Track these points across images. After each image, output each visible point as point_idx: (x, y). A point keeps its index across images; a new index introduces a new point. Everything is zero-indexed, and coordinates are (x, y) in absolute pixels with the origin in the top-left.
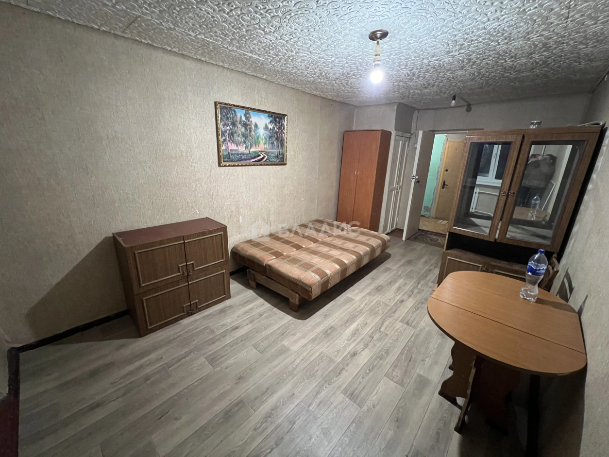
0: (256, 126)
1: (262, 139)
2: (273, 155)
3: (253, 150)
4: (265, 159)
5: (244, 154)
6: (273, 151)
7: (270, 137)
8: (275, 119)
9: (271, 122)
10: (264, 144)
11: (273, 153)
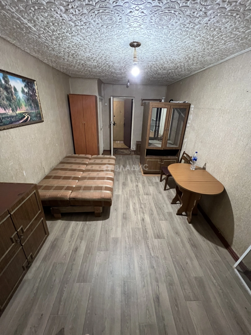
0: (15, 89)
1: (23, 102)
2: (34, 115)
3: (18, 112)
4: (29, 118)
5: (12, 117)
6: (33, 111)
7: (28, 100)
8: (28, 83)
9: (25, 86)
10: (26, 106)
11: (33, 114)
